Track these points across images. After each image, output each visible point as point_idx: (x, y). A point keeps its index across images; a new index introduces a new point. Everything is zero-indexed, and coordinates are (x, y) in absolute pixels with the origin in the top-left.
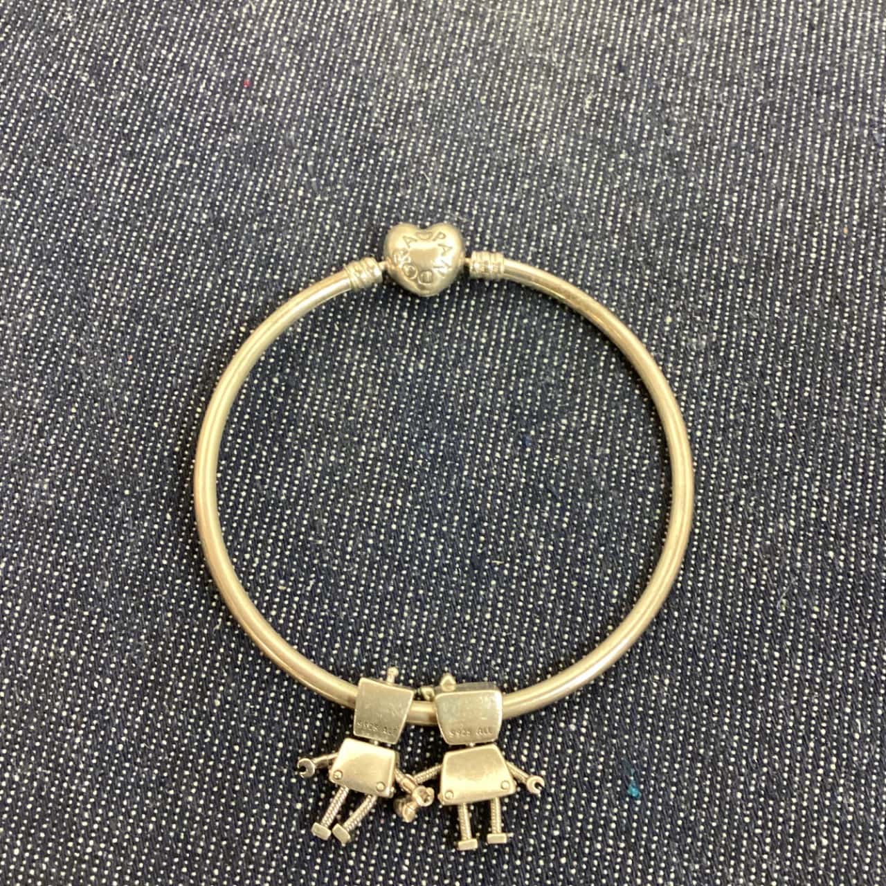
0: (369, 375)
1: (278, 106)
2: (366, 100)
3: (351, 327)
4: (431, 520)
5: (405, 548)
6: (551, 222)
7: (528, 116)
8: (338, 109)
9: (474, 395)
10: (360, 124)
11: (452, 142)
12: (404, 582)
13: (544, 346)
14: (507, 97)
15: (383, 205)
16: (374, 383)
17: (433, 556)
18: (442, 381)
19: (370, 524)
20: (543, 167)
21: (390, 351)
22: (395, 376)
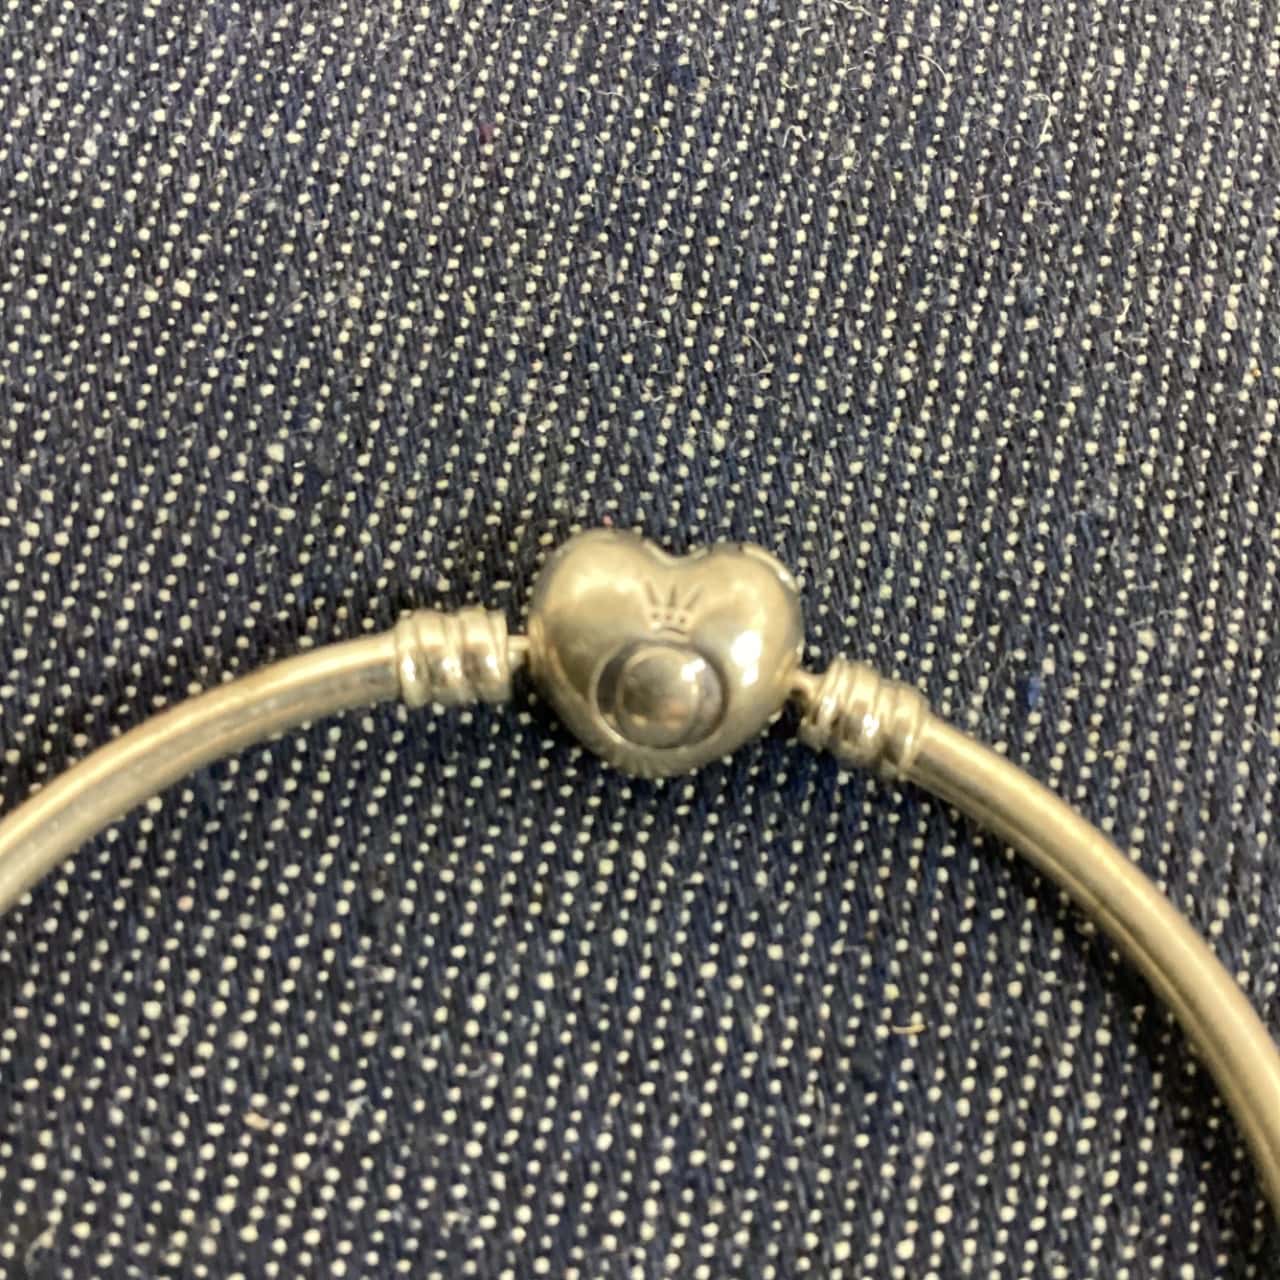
0: (562, 457)
3: (511, 308)
4: (735, 922)
5: (650, 1010)
9: (874, 537)
12: (645, 1120)
13: (1086, 402)
16: (576, 480)
17: (740, 1037)
19: (546, 923)
21: (627, 388)
22: (641, 464)
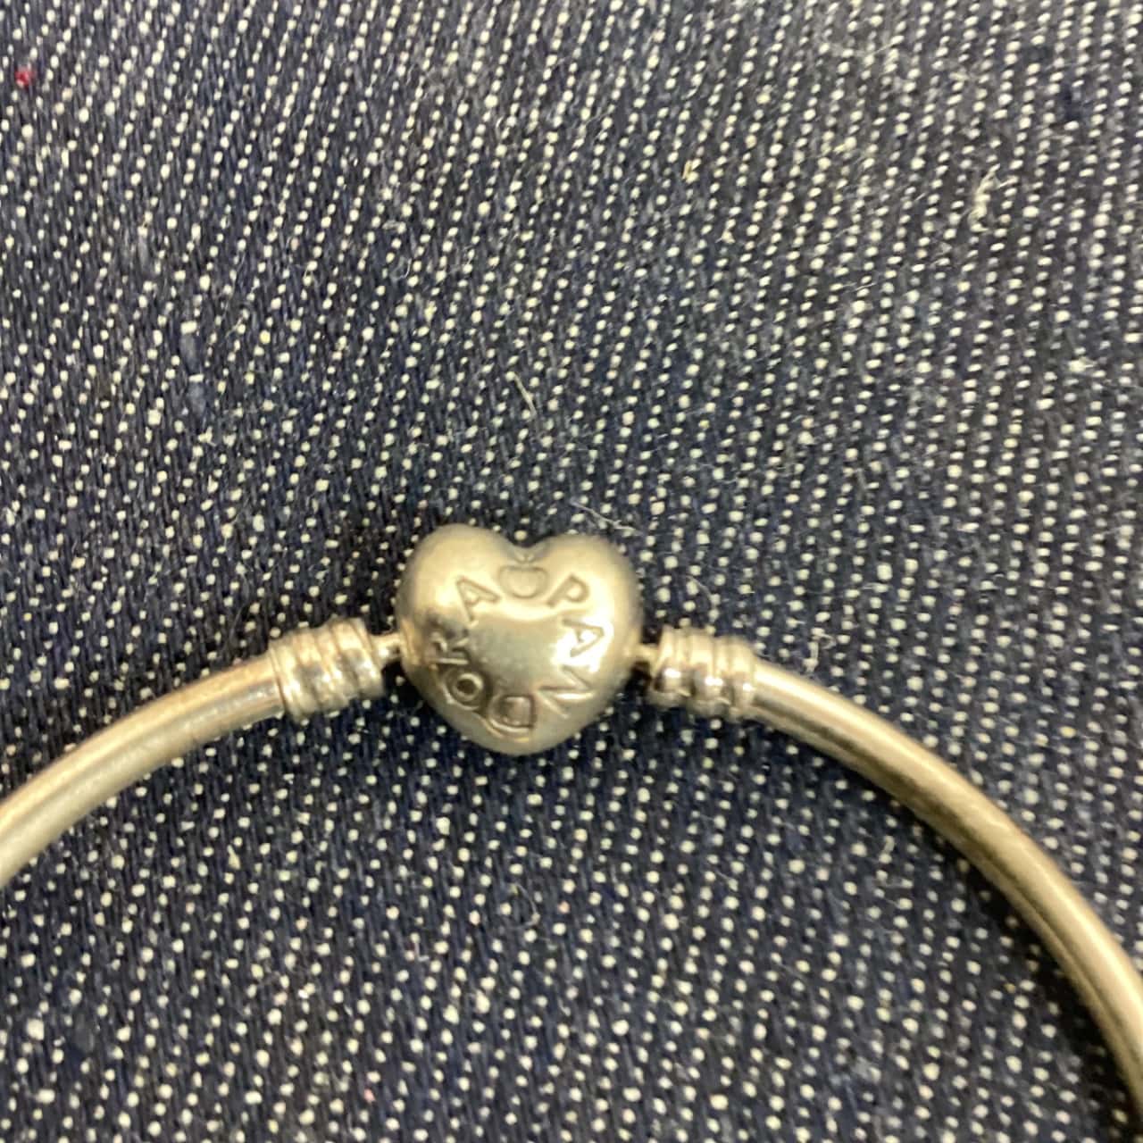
1: (109, 147)
2: (363, 146)
6: (873, 556)
7: (814, 228)
8: (281, 169)
10: (340, 218)
11: (599, 291)
14: (757, 166)
15: (394, 468)
18: (543, 1054)
20: (851, 383)
